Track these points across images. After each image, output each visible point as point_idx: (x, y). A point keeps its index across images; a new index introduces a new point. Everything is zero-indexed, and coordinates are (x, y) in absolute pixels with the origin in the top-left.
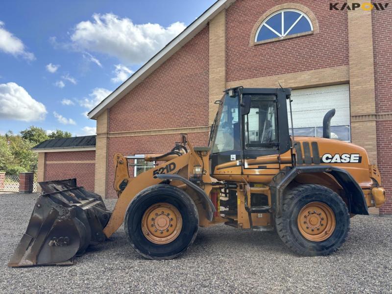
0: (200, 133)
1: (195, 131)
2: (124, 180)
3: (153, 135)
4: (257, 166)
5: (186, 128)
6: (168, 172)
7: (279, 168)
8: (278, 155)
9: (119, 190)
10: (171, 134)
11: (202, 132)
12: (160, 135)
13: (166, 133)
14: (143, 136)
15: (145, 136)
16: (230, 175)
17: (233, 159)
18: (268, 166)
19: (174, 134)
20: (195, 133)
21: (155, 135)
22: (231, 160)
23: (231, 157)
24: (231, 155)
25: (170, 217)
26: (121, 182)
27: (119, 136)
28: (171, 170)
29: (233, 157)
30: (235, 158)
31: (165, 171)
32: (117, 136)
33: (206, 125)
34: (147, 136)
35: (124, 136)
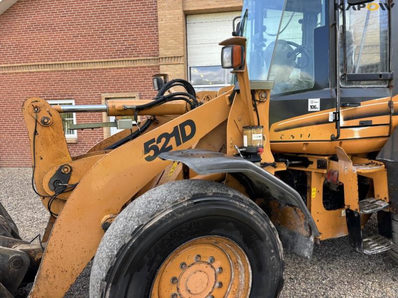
0: (145, 67)
1: (138, 64)
2: (61, 167)
3: (69, 71)
4: (356, 122)
5: (122, 59)
6: (178, 144)
7: (390, 124)
8: (389, 98)
9: (52, 193)
10: (99, 69)
11: (148, 67)
12: (80, 70)
13: (91, 67)
14: (51, 71)
15: (55, 71)
16: (306, 143)
17: (314, 107)
18: (375, 120)
19: (104, 69)
20: (137, 67)
21: (72, 71)
22: (310, 109)
23: (310, 104)
24: (310, 100)
25: (217, 265)
26: (53, 172)
27: (10, 72)
28: (186, 138)
29: (314, 102)
30: (318, 105)
31: (172, 141)
32: (7, 72)
33: (154, 56)
34: (58, 71)
35: (17, 71)
